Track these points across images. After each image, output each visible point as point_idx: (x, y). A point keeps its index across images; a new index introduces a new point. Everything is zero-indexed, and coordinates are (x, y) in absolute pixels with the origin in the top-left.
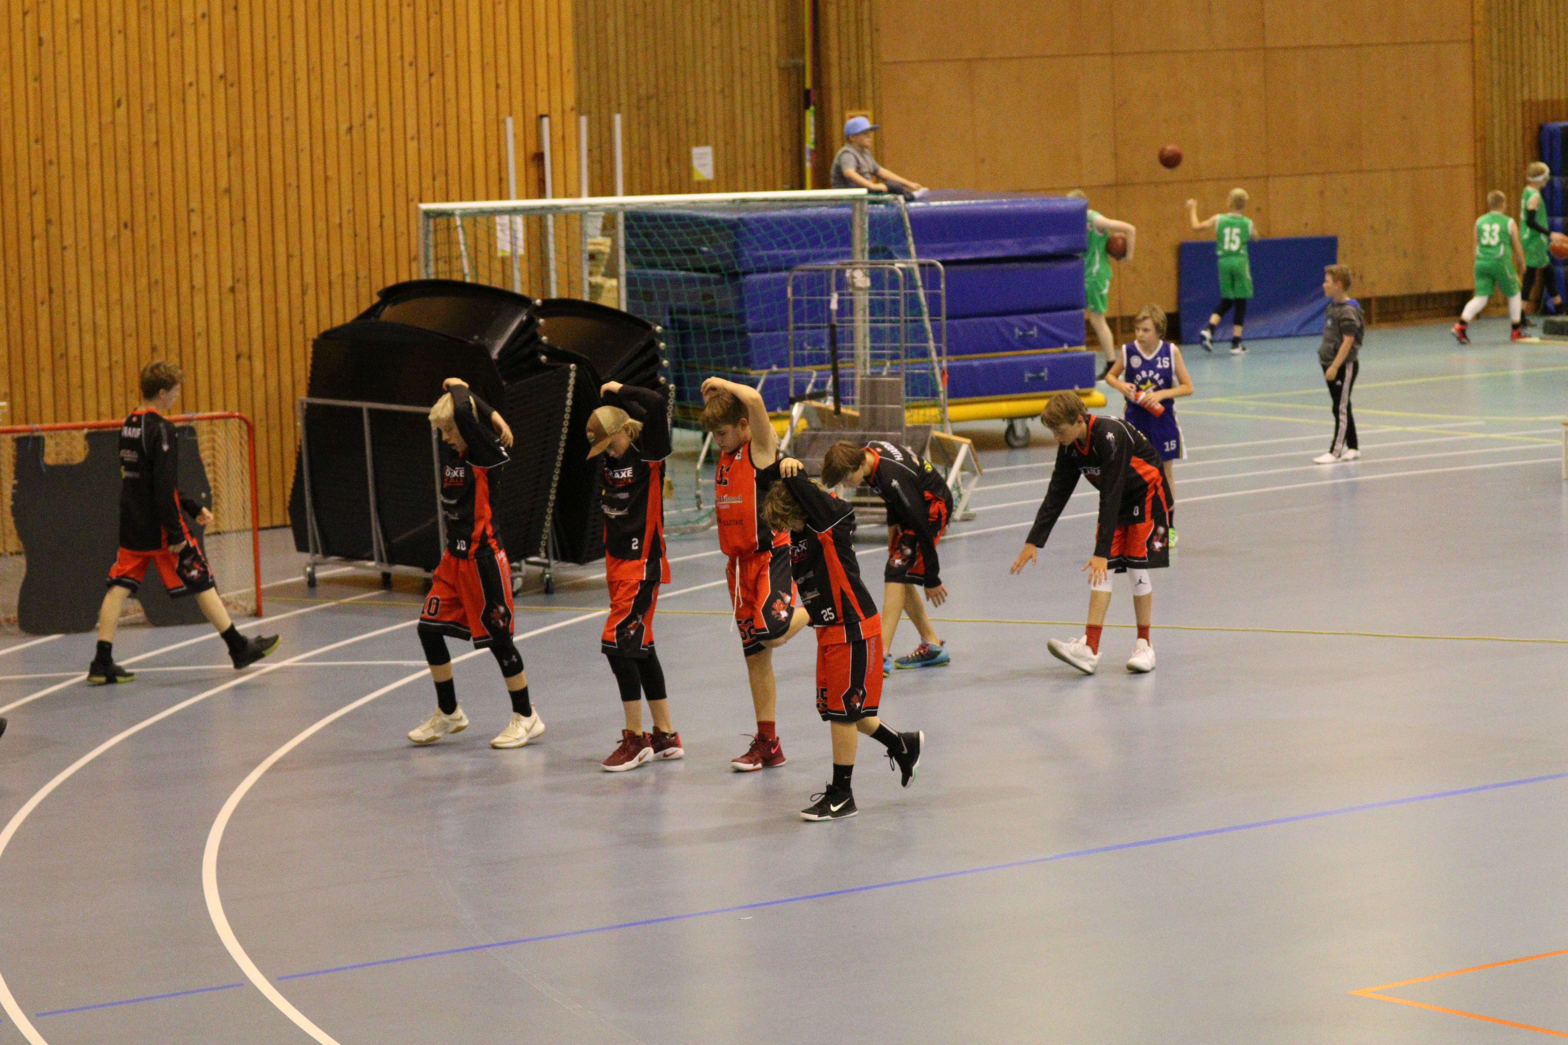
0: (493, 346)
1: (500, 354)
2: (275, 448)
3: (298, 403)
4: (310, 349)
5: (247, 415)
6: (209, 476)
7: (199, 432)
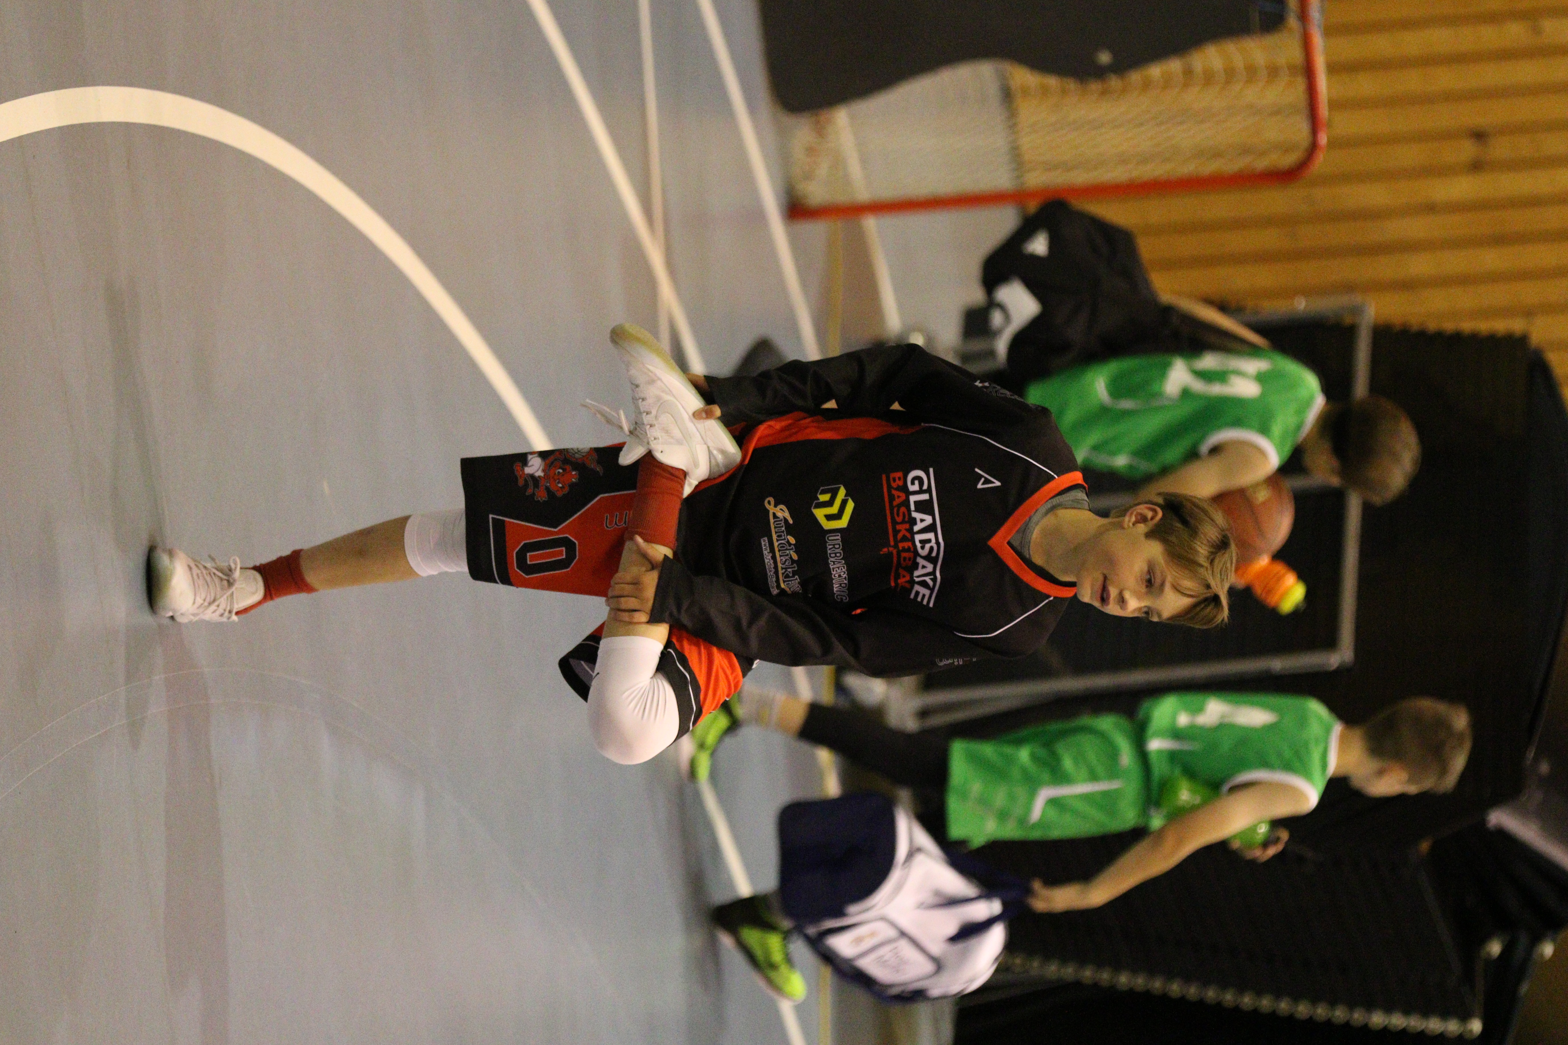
0: (1524, 813)
1: (1502, 834)
2: (1237, 242)
3: (1357, 299)
4: (1500, 326)
5: (1321, 163)
6: (1156, 71)
7: (1271, 40)
